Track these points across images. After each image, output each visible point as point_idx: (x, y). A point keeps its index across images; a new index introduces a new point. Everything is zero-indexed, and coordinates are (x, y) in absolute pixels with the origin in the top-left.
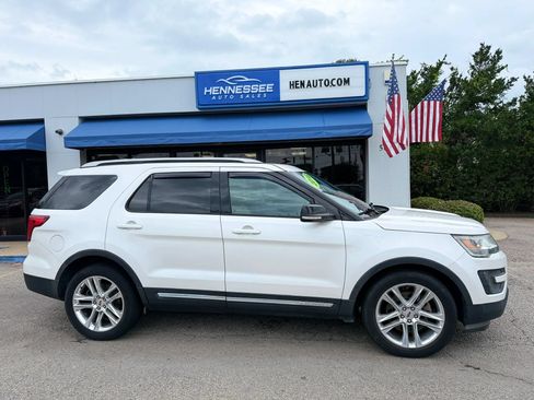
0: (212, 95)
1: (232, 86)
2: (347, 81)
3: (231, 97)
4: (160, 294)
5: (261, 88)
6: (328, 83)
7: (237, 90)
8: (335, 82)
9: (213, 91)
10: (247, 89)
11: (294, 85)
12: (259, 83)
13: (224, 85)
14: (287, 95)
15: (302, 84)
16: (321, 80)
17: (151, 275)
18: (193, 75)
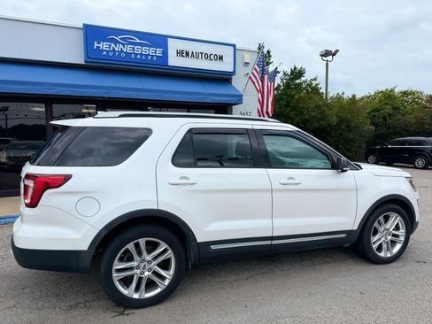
0: (103, 50)
1: (123, 45)
2: (221, 58)
3: (123, 55)
4: (213, 247)
5: (151, 51)
6: (208, 57)
7: (128, 49)
8: (212, 57)
9: (104, 46)
10: (138, 50)
11: (181, 53)
12: (150, 46)
13: (116, 42)
14: (174, 61)
15: (187, 54)
16: (202, 53)
17: (206, 229)
18: (81, 26)
